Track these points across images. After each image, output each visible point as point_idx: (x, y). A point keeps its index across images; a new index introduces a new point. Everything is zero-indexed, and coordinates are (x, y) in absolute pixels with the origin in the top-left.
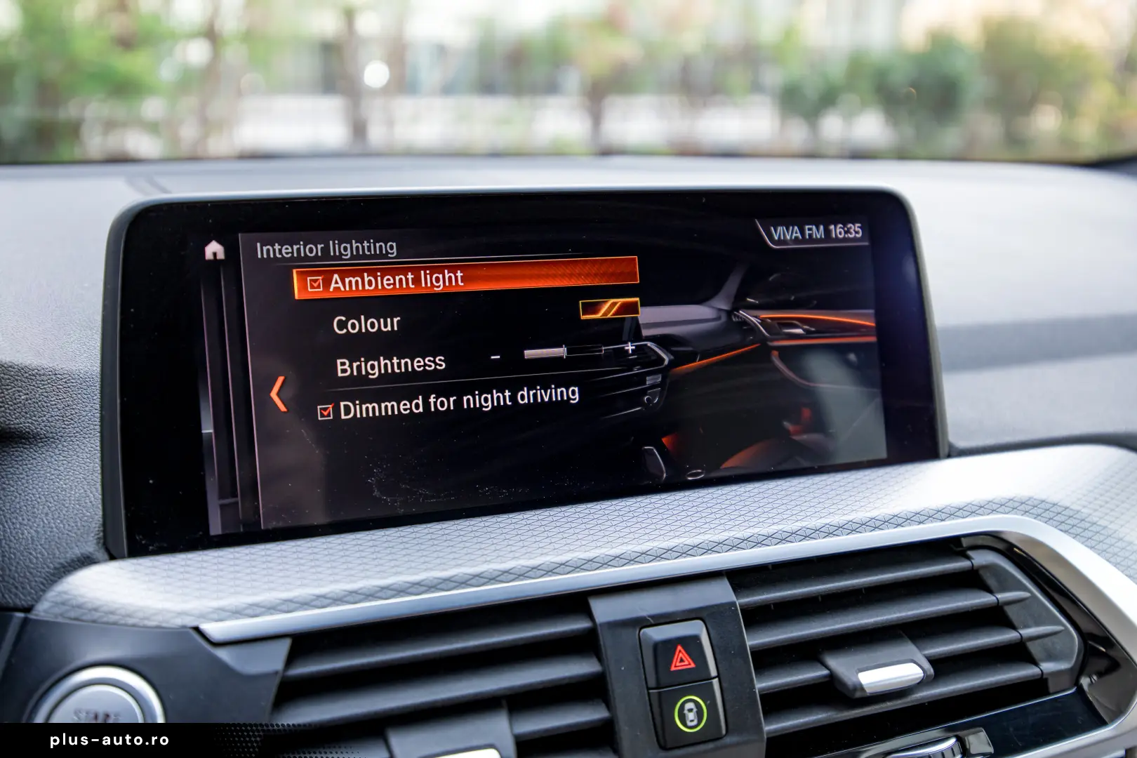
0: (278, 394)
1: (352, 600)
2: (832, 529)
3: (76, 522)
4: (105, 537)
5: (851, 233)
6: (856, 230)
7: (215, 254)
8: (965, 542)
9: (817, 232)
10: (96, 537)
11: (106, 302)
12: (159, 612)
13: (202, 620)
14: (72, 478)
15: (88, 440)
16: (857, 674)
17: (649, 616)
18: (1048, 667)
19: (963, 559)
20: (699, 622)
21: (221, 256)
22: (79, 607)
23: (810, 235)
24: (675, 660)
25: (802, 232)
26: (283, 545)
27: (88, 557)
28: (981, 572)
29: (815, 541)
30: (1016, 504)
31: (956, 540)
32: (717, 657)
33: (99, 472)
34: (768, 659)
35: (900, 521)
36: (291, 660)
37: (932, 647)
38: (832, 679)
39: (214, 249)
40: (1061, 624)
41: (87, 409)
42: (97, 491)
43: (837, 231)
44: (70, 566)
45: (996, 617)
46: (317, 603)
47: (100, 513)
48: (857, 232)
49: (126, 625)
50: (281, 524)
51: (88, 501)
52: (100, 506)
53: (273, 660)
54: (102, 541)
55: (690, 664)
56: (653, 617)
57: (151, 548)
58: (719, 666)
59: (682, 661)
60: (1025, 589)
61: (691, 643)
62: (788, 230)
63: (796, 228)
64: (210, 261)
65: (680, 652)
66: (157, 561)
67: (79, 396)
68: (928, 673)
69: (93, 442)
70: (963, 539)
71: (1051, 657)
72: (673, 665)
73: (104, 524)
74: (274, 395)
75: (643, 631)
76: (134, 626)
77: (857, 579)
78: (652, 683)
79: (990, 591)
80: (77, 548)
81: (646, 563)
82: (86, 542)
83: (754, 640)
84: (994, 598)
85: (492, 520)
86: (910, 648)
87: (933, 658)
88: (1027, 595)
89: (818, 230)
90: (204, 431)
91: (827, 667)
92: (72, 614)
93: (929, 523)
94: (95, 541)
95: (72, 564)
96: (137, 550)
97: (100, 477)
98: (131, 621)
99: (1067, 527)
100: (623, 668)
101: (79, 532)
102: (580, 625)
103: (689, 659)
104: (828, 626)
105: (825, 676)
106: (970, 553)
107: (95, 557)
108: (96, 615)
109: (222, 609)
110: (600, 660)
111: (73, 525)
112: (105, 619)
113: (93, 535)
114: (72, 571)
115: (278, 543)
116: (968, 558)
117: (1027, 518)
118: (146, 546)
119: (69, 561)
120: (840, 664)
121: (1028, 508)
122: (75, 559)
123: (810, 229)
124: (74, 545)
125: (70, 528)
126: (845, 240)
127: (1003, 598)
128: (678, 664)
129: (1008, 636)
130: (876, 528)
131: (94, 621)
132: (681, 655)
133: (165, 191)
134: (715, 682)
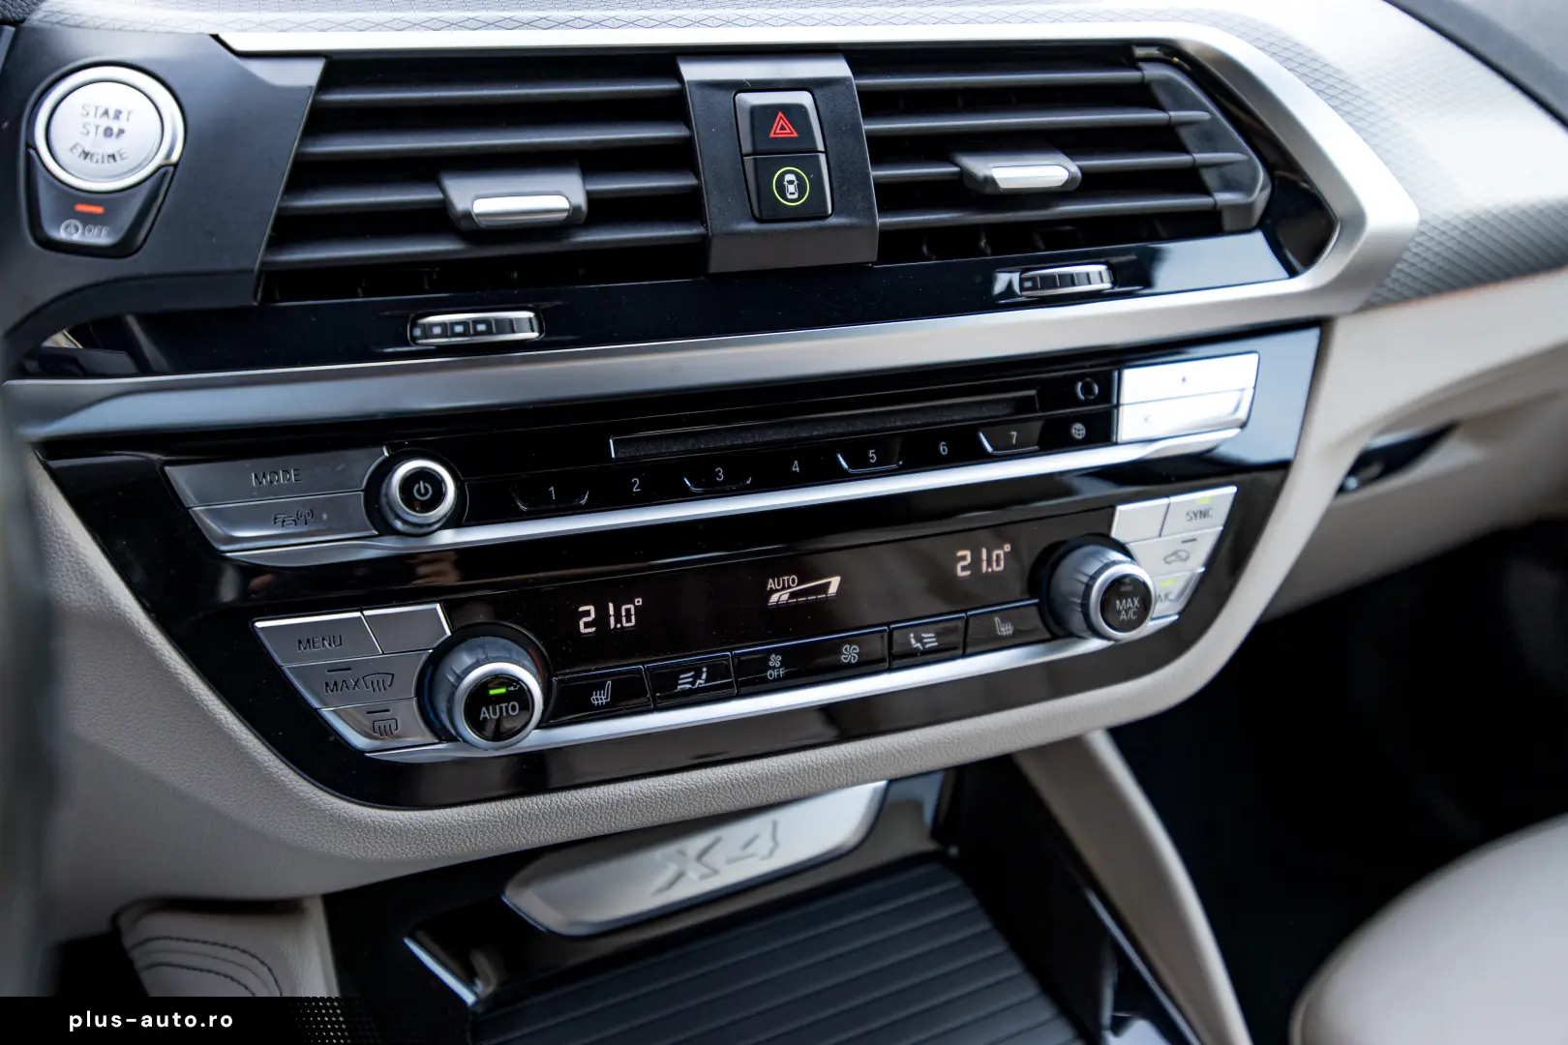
8: (1137, 52)
12: (173, 18)
13: (222, 28)
16: (992, 169)
17: (749, 82)
18: (1222, 197)
19: (1134, 70)
20: (807, 93)
22: (79, 14)
28: (1153, 86)
31: (1126, 47)
32: (826, 132)
38: (964, 177)
40: (1243, 151)
45: (1166, 137)
56: (752, 82)
58: (828, 143)
59: (782, 130)
60: (1204, 109)
61: (795, 112)
65: (780, 120)
68: (1075, 176)
70: (1134, 45)
71: (1228, 186)
72: (773, 132)
75: (738, 95)
78: (747, 147)
79: (1162, 109)
83: (871, 125)
84: (1166, 116)
88: (1207, 116)
91: (957, 165)
100: (714, 130)
102: (665, 85)
105: (955, 172)
106: (1142, 64)
108: (99, 22)
109: (246, 20)
110: (688, 125)
116: (1139, 70)
120: (974, 163)
127: (1175, 116)
128: (778, 131)
129: (1179, 159)
132: (782, 121)
134: (822, 158)
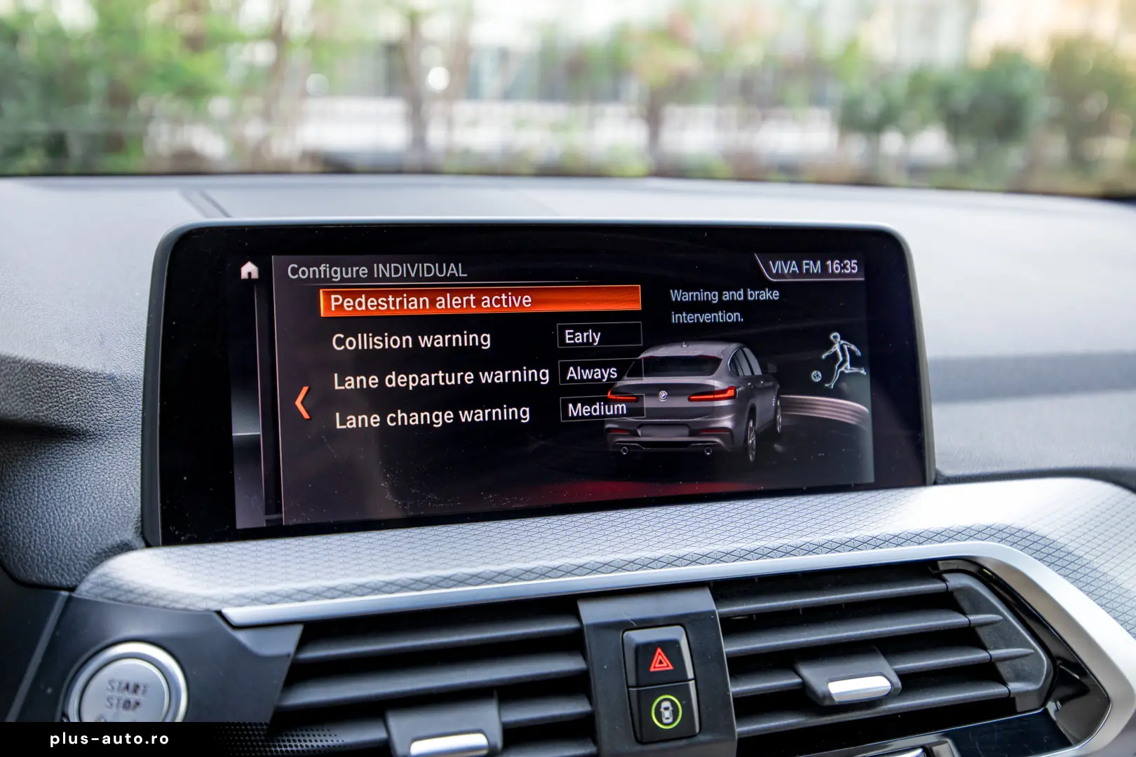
0: (302, 403)
1: (360, 593)
2: (812, 547)
3: (118, 512)
4: (142, 526)
5: (847, 269)
6: (852, 266)
7: (250, 274)
8: (942, 566)
9: (814, 267)
10: (135, 526)
11: (151, 315)
12: (188, 596)
13: (224, 605)
14: (116, 472)
15: (132, 438)
16: (828, 683)
17: (634, 620)
18: (1015, 686)
19: (940, 581)
20: (680, 628)
21: (255, 275)
22: (117, 588)
23: (808, 270)
24: (654, 662)
25: (800, 267)
26: (302, 540)
27: (127, 544)
28: (955, 594)
29: (794, 558)
30: (993, 532)
31: (933, 563)
32: (695, 662)
33: (140, 467)
34: (744, 665)
35: (879, 542)
36: (302, 644)
37: (904, 663)
38: (804, 687)
39: (249, 269)
40: (1030, 646)
41: (132, 409)
42: (137, 485)
43: (834, 266)
44: (110, 551)
45: (967, 637)
46: (328, 594)
47: (139, 505)
48: (854, 268)
49: (157, 606)
50: (300, 522)
51: (128, 494)
52: (139, 498)
53: (285, 644)
54: (140, 530)
55: (668, 666)
56: (635, 621)
57: (183, 538)
58: (696, 670)
59: (661, 663)
60: (997, 612)
61: (671, 648)
62: (786, 264)
63: (794, 262)
64: (245, 280)
65: (660, 655)
66: (188, 550)
67: (126, 398)
68: (896, 686)
69: (136, 440)
70: (940, 562)
71: (1019, 678)
72: (652, 666)
73: (142, 516)
74: (298, 403)
75: (626, 633)
76: (165, 607)
77: (834, 595)
78: (632, 681)
79: (964, 614)
80: (117, 536)
81: (633, 571)
82: (126, 531)
83: (731, 647)
84: (966, 619)
85: (493, 525)
86: (882, 663)
87: (902, 673)
88: (1000, 618)
89: (815, 264)
90: (234, 434)
91: (800, 676)
92: (111, 595)
93: (907, 546)
94: (133, 530)
95: (112, 550)
96: (170, 539)
97: (140, 471)
98: (162, 603)
99: (1043, 556)
100: (605, 667)
101: (120, 522)
102: (569, 625)
103: (668, 662)
104: (804, 637)
105: (798, 684)
106: (946, 576)
107: (132, 544)
108: (131, 596)
109: (243, 596)
110: (585, 658)
111: (115, 514)
112: (139, 600)
113: (132, 524)
114: (112, 556)
115: (297, 538)
116: (944, 580)
117: (1003, 545)
118: (179, 536)
119: (110, 547)
120: (812, 674)
121: (1005, 535)
122: (115, 546)
123: (807, 264)
124: (115, 533)
125: (112, 518)
126: (841, 275)
127: (974, 620)
128: (657, 665)
129: (979, 655)
130: (854, 548)
131: (129, 602)
132: (660, 657)
133: (227, 215)
134: (692, 684)
